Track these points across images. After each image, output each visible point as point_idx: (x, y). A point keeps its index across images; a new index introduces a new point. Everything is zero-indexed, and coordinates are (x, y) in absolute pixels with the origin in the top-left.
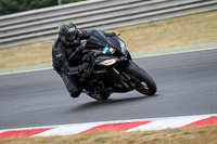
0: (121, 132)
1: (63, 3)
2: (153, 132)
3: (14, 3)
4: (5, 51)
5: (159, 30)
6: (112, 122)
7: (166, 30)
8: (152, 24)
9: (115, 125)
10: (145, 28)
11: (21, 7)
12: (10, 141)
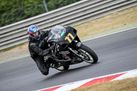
4: (86, 24)
12: (96, 86)
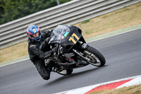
0: (112, 90)
1: (61, 3)
2: (135, 87)
3: (27, 8)
5: (131, 12)
6: (105, 83)
7: (136, 12)
8: (126, 9)
9: (107, 85)
10: (121, 12)
11: (32, 10)
